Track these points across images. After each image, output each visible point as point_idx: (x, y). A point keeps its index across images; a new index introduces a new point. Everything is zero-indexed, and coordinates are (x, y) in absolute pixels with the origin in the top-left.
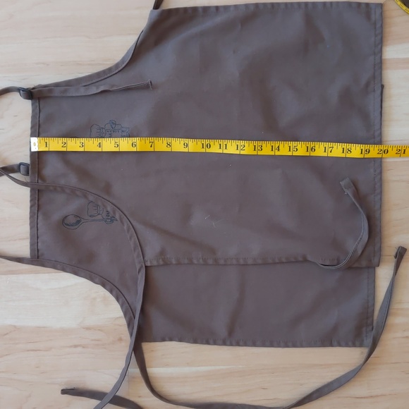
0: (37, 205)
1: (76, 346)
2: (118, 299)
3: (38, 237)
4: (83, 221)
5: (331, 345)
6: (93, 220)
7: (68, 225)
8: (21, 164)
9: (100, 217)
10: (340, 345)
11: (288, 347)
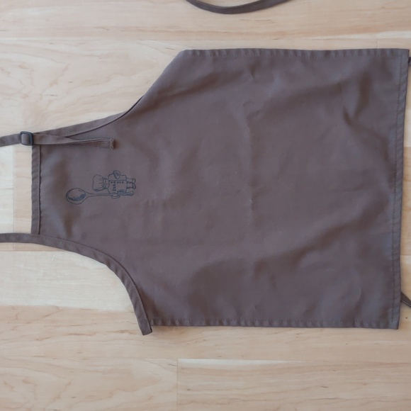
0: (39, 177)
1: (122, 332)
2: (123, 281)
3: (40, 212)
4: (88, 195)
5: (354, 326)
6: (99, 195)
7: (72, 199)
8: (22, 133)
9: (105, 191)
10: (362, 326)
11: (307, 327)
